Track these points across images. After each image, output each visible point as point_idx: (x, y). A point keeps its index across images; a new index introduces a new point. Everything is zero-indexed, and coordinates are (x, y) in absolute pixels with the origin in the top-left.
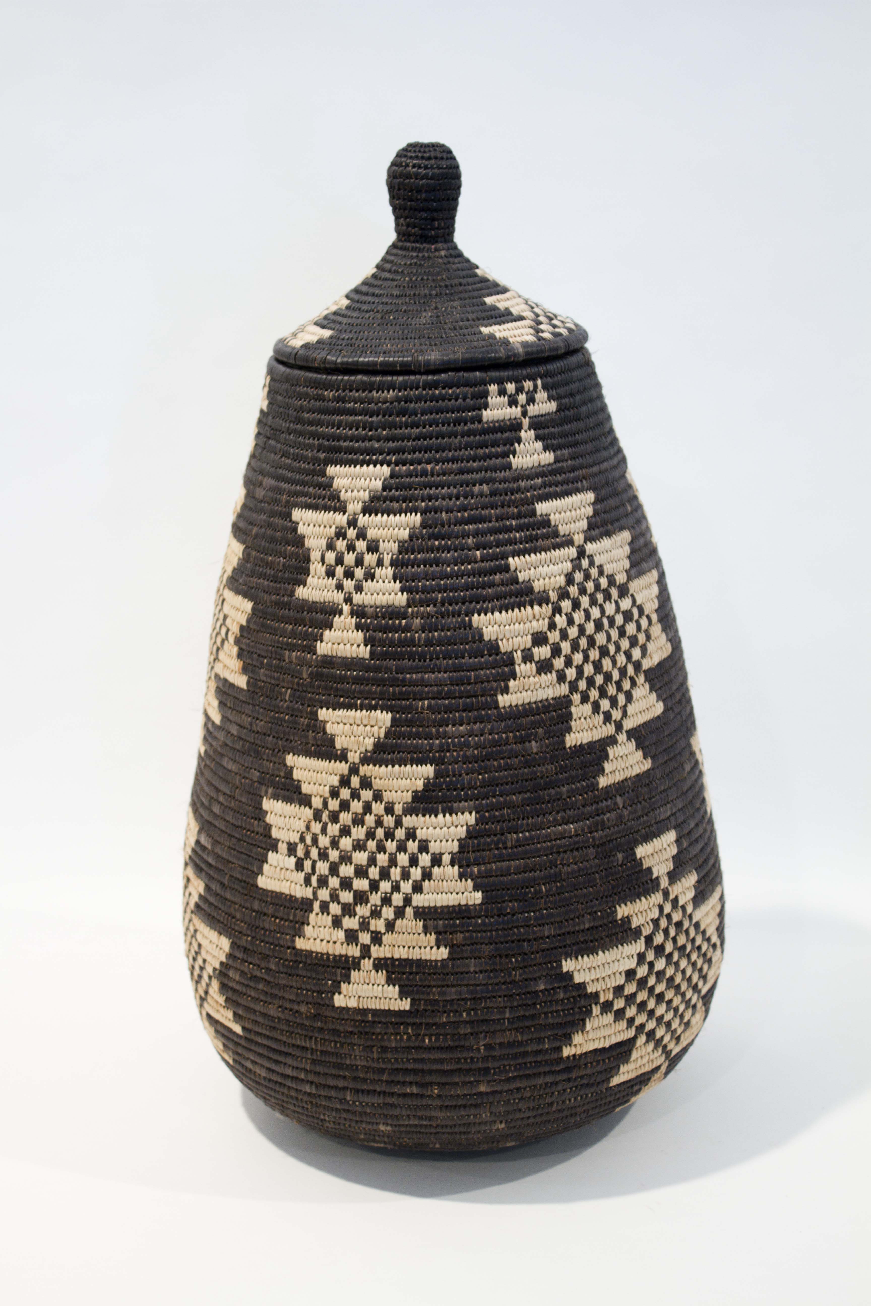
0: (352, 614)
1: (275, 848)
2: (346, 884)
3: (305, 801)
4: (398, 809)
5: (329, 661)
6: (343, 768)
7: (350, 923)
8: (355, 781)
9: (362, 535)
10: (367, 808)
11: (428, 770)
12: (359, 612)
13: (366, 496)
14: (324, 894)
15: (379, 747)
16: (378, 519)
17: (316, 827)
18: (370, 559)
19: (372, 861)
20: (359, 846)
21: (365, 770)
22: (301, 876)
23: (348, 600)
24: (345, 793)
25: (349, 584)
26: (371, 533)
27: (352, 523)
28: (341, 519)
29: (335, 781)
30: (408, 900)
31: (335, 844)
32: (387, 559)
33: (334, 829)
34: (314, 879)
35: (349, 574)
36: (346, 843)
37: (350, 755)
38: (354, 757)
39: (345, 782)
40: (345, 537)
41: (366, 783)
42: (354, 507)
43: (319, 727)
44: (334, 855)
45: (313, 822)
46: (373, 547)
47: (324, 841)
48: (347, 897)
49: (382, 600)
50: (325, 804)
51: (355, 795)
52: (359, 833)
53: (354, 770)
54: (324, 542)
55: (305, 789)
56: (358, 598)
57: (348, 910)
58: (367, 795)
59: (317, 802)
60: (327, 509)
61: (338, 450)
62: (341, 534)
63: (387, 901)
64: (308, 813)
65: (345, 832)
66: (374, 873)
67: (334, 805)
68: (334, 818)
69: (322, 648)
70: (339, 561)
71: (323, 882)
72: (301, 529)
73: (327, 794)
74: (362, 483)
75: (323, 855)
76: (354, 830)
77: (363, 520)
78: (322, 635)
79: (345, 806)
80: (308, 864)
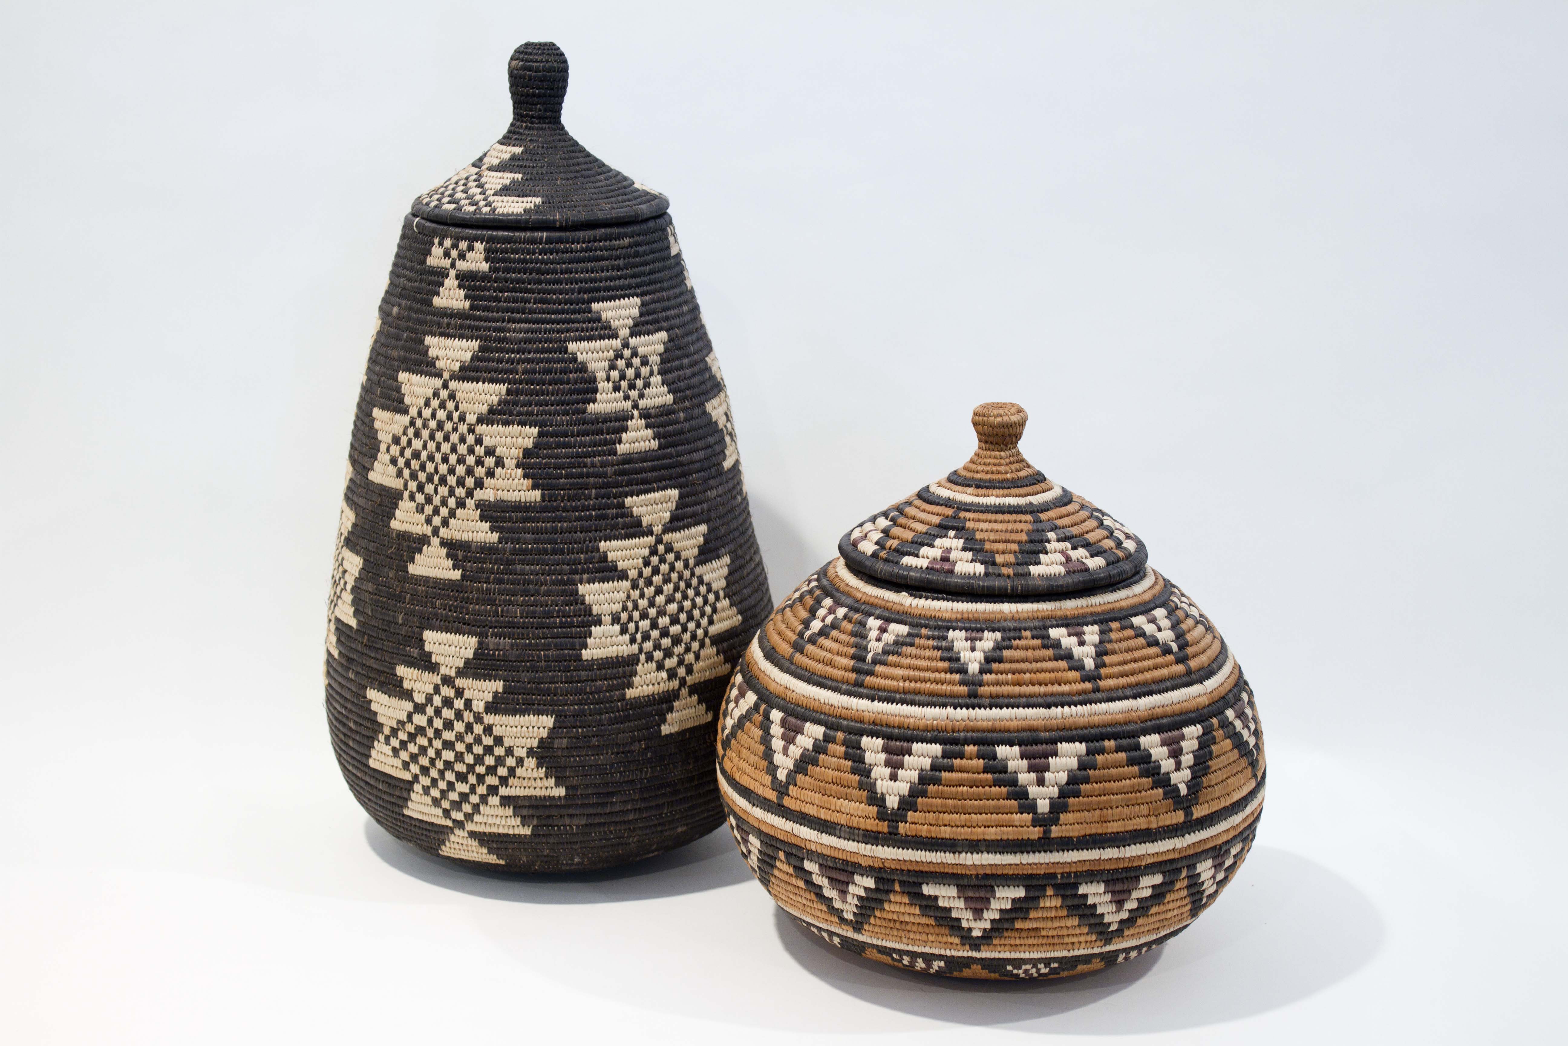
0: (641, 416)
1: (599, 622)
2: (665, 633)
3: (623, 575)
4: (692, 562)
5: (628, 459)
6: (650, 540)
7: (670, 663)
8: (661, 548)
9: (635, 354)
10: (672, 568)
11: (703, 528)
12: (645, 415)
13: (630, 322)
14: (648, 646)
15: (674, 518)
16: (643, 339)
17: (635, 594)
18: (645, 371)
19: (681, 609)
20: (670, 600)
21: (667, 537)
22: (627, 637)
23: (635, 406)
24: (655, 560)
25: (634, 394)
26: (641, 350)
27: (626, 345)
28: (616, 343)
29: (646, 552)
30: (706, 633)
31: (652, 604)
32: (655, 369)
33: (649, 591)
34: (639, 636)
35: (632, 386)
36: (660, 599)
37: (655, 529)
38: (657, 529)
39: (654, 552)
40: (622, 357)
41: (669, 549)
42: (624, 332)
43: (625, 512)
44: (652, 612)
45: (631, 591)
46: (645, 362)
47: (643, 603)
48: (666, 642)
49: (659, 401)
50: (640, 574)
51: (663, 560)
52: (668, 588)
53: (659, 541)
54: (606, 364)
55: (621, 565)
56: (642, 403)
57: (668, 654)
58: (670, 557)
59: (633, 573)
60: (602, 338)
61: (598, 290)
62: (619, 356)
63: (694, 637)
64: (626, 584)
65: (659, 591)
66: (683, 617)
67: (647, 571)
68: (649, 583)
69: (621, 449)
70: (623, 377)
71: (646, 637)
72: (580, 357)
73: (641, 565)
74: (622, 312)
75: (644, 616)
76: (665, 588)
77: (633, 341)
78: (621, 438)
79: (656, 571)
80: (631, 626)
